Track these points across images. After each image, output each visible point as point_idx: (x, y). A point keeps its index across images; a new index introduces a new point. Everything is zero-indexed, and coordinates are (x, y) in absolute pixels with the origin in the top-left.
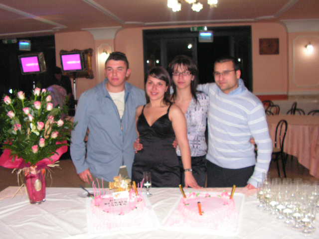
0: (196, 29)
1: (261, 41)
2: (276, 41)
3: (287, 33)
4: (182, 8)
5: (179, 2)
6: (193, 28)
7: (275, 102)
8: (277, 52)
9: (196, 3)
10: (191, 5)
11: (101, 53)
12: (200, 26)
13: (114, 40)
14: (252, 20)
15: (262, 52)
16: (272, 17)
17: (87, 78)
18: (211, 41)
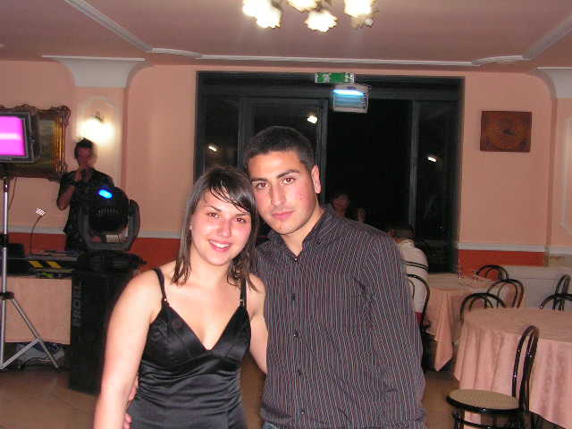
0: (326, 79)
1: (487, 117)
2: (525, 118)
3: (555, 102)
5: (276, 5)
6: (320, 75)
7: (513, 271)
8: (524, 146)
11: (87, 116)
12: (339, 71)
13: (126, 91)
14: (469, 63)
15: (486, 145)
16: (520, 57)
17: (50, 179)
18: (362, 111)
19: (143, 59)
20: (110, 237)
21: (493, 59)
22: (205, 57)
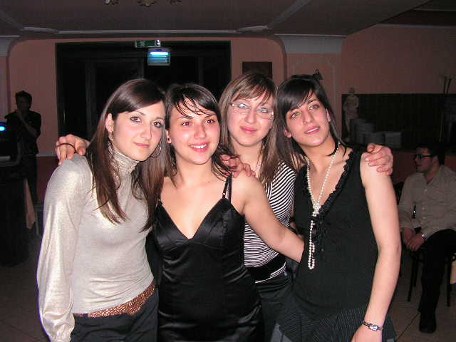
0: (143, 44)
1: (246, 66)
3: (285, 56)
6: (138, 42)
12: (149, 39)
13: (7, 58)
14: (234, 31)
16: (265, 27)
18: (167, 65)
19: (18, 36)
21: (249, 28)
22: (61, 32)
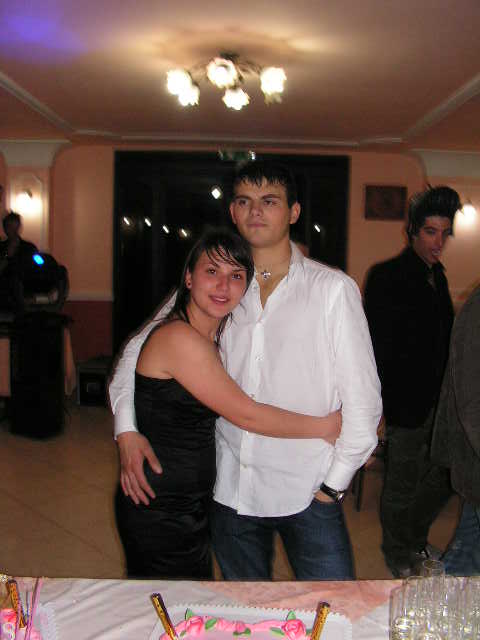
1: (370, 190)
2: (402, 192)
4: (201, 98)
5: (195, 83)
6: (225, 153)
8: (401, 215)
9: (234, 88)
10: (222, 92)
11: (17, 193)
12: (241, 150)
13: (52, 169)
15: (370, 214)
19: (67, 141)
20: (41, 299)
22: (124, 137)
